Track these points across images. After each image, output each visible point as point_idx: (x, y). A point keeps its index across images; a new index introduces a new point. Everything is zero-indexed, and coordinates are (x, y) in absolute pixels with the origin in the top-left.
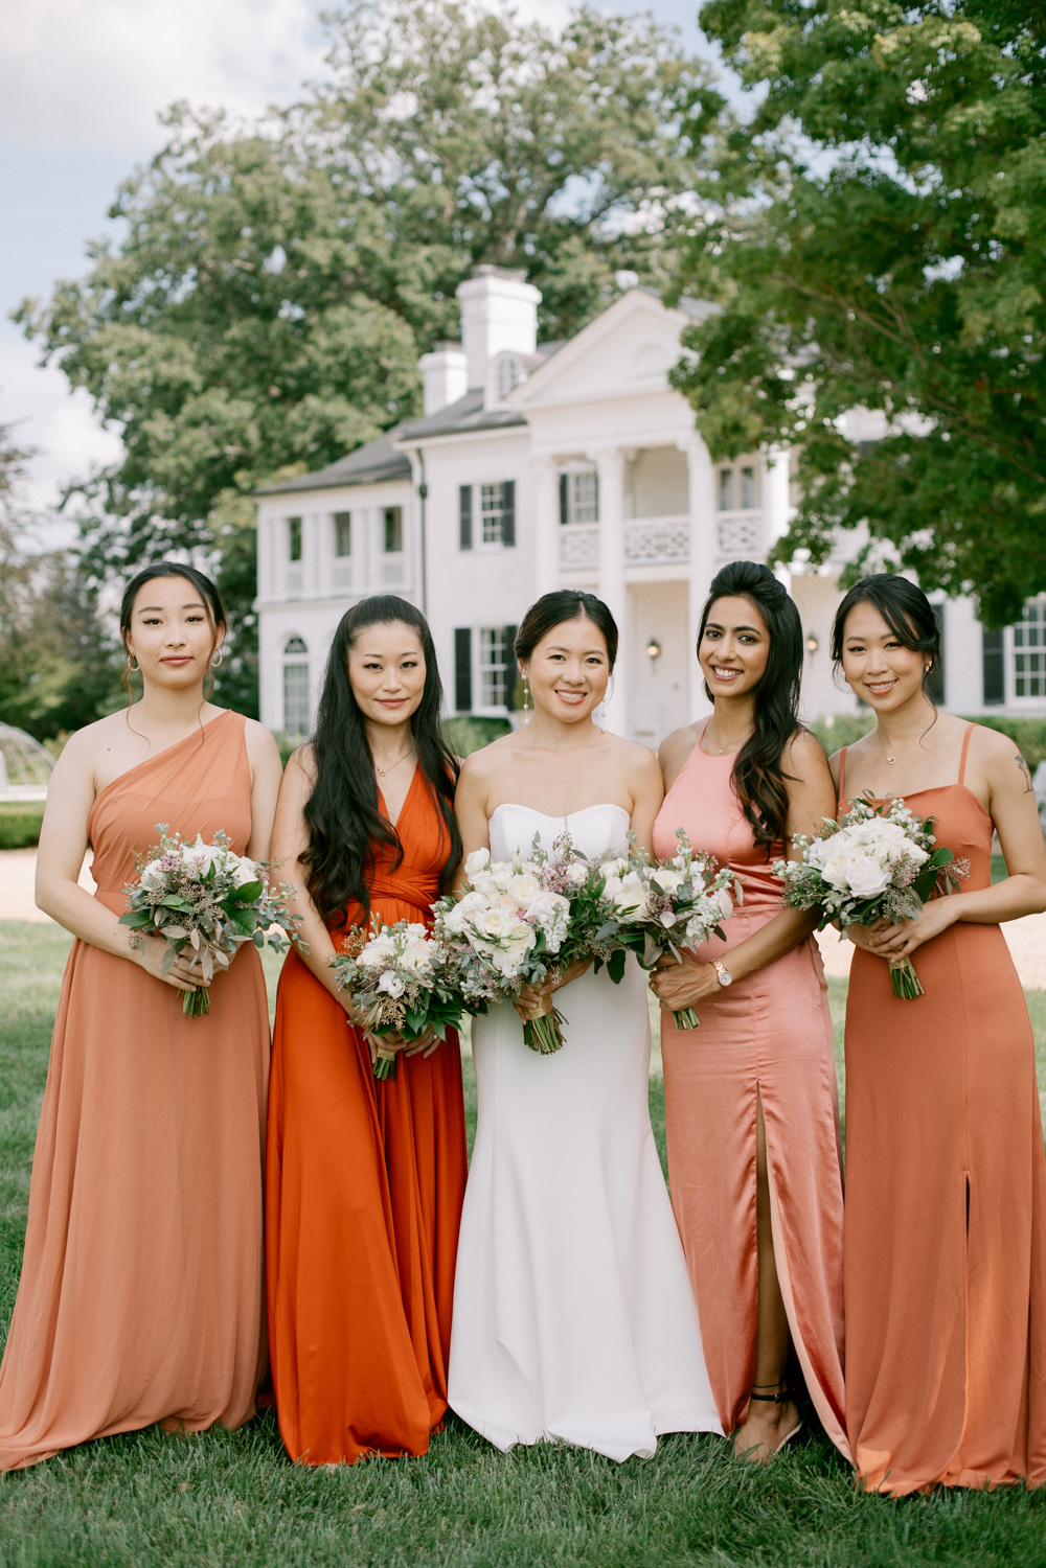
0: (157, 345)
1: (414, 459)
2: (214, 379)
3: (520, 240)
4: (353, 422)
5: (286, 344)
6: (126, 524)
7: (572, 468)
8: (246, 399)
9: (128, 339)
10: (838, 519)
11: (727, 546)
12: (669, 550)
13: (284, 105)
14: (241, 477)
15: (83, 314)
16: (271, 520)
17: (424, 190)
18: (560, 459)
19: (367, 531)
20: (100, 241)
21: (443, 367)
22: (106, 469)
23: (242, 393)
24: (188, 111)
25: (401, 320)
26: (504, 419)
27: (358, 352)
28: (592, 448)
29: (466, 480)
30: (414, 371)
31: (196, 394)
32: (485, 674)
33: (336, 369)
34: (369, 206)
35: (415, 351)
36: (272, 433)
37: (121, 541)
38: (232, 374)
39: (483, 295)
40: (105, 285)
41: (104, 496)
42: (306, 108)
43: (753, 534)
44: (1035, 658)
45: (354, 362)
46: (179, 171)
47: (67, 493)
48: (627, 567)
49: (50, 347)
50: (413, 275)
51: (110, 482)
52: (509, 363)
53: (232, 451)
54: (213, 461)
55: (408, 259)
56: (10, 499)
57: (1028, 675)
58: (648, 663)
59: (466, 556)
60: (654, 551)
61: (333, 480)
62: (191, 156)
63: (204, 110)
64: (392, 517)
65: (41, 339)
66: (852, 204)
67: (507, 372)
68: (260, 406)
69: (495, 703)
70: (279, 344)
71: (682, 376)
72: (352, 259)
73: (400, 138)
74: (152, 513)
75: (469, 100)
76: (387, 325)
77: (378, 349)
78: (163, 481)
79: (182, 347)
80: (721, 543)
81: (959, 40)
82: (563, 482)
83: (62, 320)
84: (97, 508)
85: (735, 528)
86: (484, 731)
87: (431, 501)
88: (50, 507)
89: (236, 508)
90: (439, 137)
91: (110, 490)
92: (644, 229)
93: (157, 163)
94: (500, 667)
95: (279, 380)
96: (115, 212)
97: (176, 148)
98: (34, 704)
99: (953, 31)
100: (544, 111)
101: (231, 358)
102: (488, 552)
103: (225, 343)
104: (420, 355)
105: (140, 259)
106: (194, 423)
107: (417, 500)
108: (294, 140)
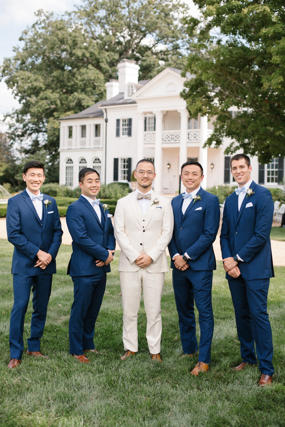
0: (33, 77)
1: (104, 111)
2: (48, 87)
3: (133, 51)
4: (86, 99)
5: (68, 78)
6: (21, 125)
7: (148, 116)
8: (57, 93)
9: (25, 75)
10: (225, 134)
11: (190, 139)
12: (174, 139)
13: (69, 12)
14: (55, 114)
15: (12, 67)
16: (64, 126)
17: (107, 37)
18: (145, 113)
19: (90, 131)
20: (17, 47)
21: (112, 86)
22: (17, 110)
23: (56, 91)
24: (43, 12)
25: (101, 72)
26: (129, 101)
27: (89, 80)
28: (154, 111)
29: (118, 118)
30: (104, 86)
31: (43, 91)
32: (122, 171)
33: (83, 85)
34: (92, 40)
35: (104, 81)
36: (63, 102)
37: (20, 130)
38: (53, 86)
39: (124, 67)
40: (18, 59)
41: (16, 118)
42: (76, 13)
43: (197, 136)
44: (273, 172)
45: (87, 83)
46: (39, 28)
47: (6, 117)
48: (163, 143)
49: (2, 76)
50: (104, 60)
51: (17, 113)
52: (131, 86)
53: (53, 107)
54: (47, 109)
55: (102, 56)
57: (271, 176)
58: (167, 169)
59: (118, 138)
60: (170, 140)
61: (81, 116)
62: (43, 25)
63: (47, 12)
64: (97, 127)
66: (234, 52)
67: (130, 89)
68: (61, 95)
69: (124, 179)
70: (66, 78)
71: (184, 95)
72: (88, 55)
73: (101, 22)
74: (29, 123)
75: (120, 12)
76: (97, 74)
77: (94, 80)
78: (33, 114)
79: (40, 78)
80: (189, 138)
81: (264, 10)
82: (146, 119)
83: (6, 69)
84: (14, 121)
85: (192, 134)
86: (122, 187)
87: (108, 123)
89: (54, 122)
90: (112, 22)
91: (18, 116)
92: (167, 49)
93: (33, 26)
94: (126, 169)
95: (66, 88)
96: (21, 39)
97: (39, 22)
99: (263, 8)
100: (141, 16)
101: (53, 81)
102: (123, 138)
103: (51, 77)
104: (105, 83)
105: (27, 53)
106: (42, 99)
107: (105, 123)
108: (72, 21)
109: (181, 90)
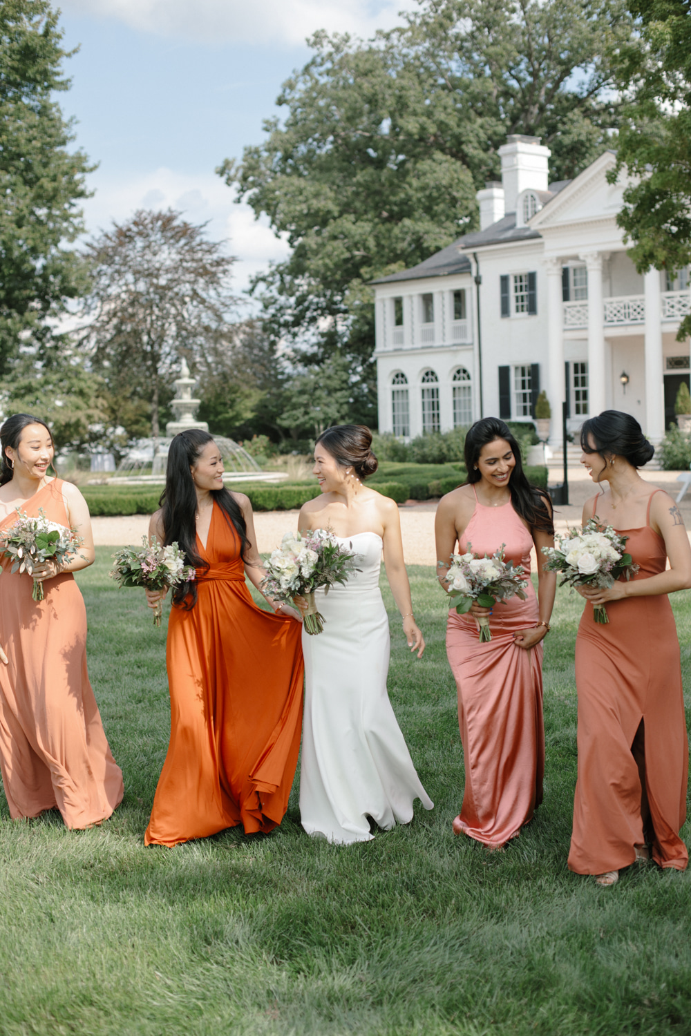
0: (310, 188)
1: (472, 260)
2: (346, 208)
4: (434, 234)
5: (392, 184)
6: (292, 300)
7: (571, 264)
8: (367, 220)
9: (291, 184)
12: (632, 317)
13: (387, 30)
14: (364, 270)
15: (263, 168)
16: (383, 299)
17: (478, 82)
18: (562, 260)
19: (443, 306)
20: (272, 120)
21: (491, 198)
22: (279, 266)
23: (365, 217)
24: (326, 37)
25: (465, 167)
26: (526, 234)
27: (438, 188)
28: (582, 253)
29: (504, 273)
30: (474, 198)
31: (335, 218)
32: (519, 395)
33: (424, 200)
34: (443, 93)
35: (473, 187)
36: (383, 242)
37: (290, 311)
38: (358, 205)
39: (514, 153)
40: (276, 149)
41: (278, 284)
42: (401, 31)
43: (684, 305)
45: (435, 194)
46: (321, 74)
47: (255, 282)
48: (605, 327)
49: (242, 190)
50: (472, 138)
51: (281, 274)
52: (531, 197)
53: (358, 254)
54: (346, 261)
55: (469, 127)
56: (220, 290)
58: (622, 387)
59: (506, 321)
60: (622, 318)
61: (421, 274)
62: (328, 65)
63: (335, 35)
64: (459, 296)
65: (236, 185)
67: (530, 203)
68: (376, 225)
69: (525, 414)
70: (387, 184)
71: (626, 219)
72: (432, 129)
73: (462, 47)
74: (309, 293)
75: (507, 20)
76: (456, 171)
77: (450, 186)
78: (315, 274)
79: (326, 189)
80: (664, 312)
82: (565, 273)
83: (250, 173)
84: (274, 291)
85: (674, 302)
87: (482, 287)
88: (244, 292)
89: (362, 291)
90: (487, 46)
91: (282, 280)
92: (624, 100)
93: (307, 70)
94: (528, 391)
95: (388, 207)
96: (281, 102)
97: (319, 60)
98: (237, 417)
100: (555, 27)
101: (357, 194)
102: (519, 319)
103: (354, 185)
104: (477, 189)
105: (297, 132)
106: (335, 238)
107: (474, 287)
108: (395, 51)
109: (619, 210)
